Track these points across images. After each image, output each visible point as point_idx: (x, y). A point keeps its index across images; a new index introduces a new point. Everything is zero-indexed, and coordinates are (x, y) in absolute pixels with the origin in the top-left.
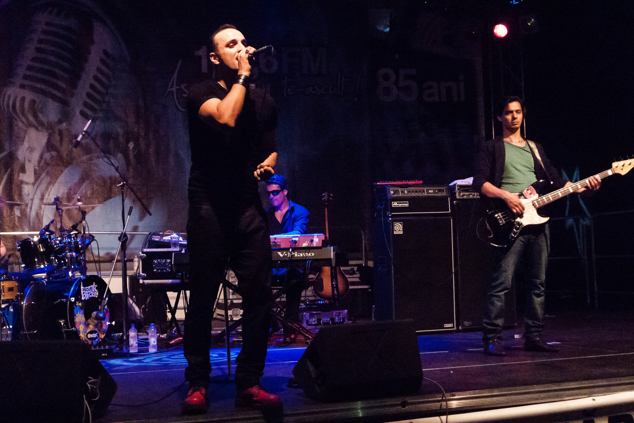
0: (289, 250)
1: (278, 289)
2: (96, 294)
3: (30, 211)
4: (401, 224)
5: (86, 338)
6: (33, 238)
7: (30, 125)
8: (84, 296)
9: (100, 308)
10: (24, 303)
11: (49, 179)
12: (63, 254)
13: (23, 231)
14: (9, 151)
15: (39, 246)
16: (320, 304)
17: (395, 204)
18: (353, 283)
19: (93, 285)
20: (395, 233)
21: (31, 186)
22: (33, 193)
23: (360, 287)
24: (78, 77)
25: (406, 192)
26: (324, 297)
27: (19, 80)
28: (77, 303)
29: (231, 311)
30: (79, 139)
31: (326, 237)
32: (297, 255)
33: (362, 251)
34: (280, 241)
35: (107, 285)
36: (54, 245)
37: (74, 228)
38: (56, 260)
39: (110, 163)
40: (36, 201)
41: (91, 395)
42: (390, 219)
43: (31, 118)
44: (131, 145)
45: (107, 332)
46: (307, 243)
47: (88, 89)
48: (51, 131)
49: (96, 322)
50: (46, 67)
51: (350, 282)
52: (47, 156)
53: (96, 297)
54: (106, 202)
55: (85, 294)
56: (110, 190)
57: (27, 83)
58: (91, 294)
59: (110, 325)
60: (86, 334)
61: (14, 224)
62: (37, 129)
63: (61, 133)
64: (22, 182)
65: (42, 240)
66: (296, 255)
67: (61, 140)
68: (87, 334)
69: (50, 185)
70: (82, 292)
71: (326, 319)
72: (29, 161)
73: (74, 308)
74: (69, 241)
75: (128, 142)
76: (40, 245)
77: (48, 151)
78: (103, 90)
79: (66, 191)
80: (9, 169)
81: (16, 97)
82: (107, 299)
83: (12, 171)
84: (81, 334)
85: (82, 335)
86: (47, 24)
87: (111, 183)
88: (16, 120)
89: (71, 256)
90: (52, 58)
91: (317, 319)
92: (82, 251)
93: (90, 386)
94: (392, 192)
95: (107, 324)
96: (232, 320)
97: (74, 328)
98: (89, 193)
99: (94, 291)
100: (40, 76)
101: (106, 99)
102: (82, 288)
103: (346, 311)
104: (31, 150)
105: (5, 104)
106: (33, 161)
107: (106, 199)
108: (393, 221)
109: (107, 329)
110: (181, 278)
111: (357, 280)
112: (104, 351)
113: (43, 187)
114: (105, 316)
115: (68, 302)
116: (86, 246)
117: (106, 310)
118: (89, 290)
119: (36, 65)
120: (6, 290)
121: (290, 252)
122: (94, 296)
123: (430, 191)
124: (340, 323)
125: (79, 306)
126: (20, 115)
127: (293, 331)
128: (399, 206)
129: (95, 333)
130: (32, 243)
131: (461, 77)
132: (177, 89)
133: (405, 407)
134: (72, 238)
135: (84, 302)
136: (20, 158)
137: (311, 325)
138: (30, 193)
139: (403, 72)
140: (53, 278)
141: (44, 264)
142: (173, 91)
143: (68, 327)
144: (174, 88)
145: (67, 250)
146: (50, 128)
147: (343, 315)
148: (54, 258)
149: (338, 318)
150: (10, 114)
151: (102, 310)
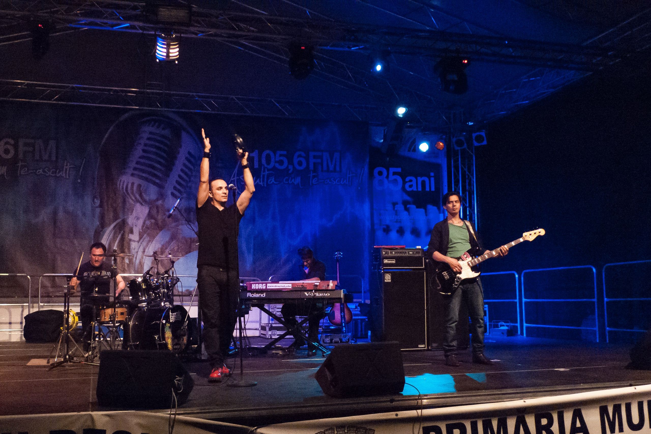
0: (313, 291)
1: (304, 318)
2: (180, 318)
3: (136, 260)
4: (390, 275)
5: (172, 348)
6: (138, 279)
7: (138, 201)
8: (172, 319)
9: (182, 328)
10: (131, 323)
11: (149, 238)
12: (158, 290)
13: (130, 273)
14: (122, 219)
15: (142, 285)
16: (332, 328)
17: (386, 261)
18: (356, 315)
19: (178, 312)
20: (385, 281)
21: (136, 243)
22: (138, 248)
23: (360, 317)
24: (171, 170)
25: (394, 253)
26: (334, 324)
27: (130, 171)
28: (167, 324)
29: (271, 332)
30: (171, 212)
31: (338, 283)
35: (187, 312)
36: (152, 284)
37: (166, 272)
38: (154, 295)
39: (191, 228)
40: (140, 253)
41: (177, 389)
42: (382, 271)
43: (138, 196)
46: (325, 287)
47: (177, 178)
48: (151, 206)
50: (150, 163)
51: (354, 314)
52: (148, 223)
53: (180, 320)
54: (187, 255)
56: (190, 247)
57: (136, 172)
58: (176, 318)
60: (172, 346)
61: (124, 269)
62: (142, 204)
63: (157, 207)
64: (130, 240)
65: (144, 281)
66: (317, 295)
67: (158, 212)
69: (150, 242)
70: (170, 316)
71: (336, 339)
72: (136, 226)
73: (165, 328)
74: (163, 281)
77: (149, 219)
78: (187, 179)
79: (160, 247)
80: (122, 232)
81: (128, 183)
82: (187, 322)
83: (124, 232)
84: (169, 345)
86: (151, 133)
87: (191, 242)
88: (128, 198)
89: (164, 292)
90: (154, 157)
91: (330, 339)
92: (171, 289)
93: (177, 382)
94: (384, 253)
95: (187, 339)
96: (271, 338)
97: (164, 341)
98: (176, 248)
99: (178, 316)
100: (145, 168)
102: (170, 313)
103: (350, 334)
104: (138, 219)
105: (121, 187)
106: (138, 226)
107: (187, 253)
108: (384, 273)
109: (186, 342)
111: (358, 312)
112: (185, 358)
113: (145, 244)
114: (185, 333)
115: (161, 324)
116: (174, 285)
117: (186, 329)
118: (175, 316)
119: (142, 161)
120: (119, 314)
121: (313, 293)
123: (410, 253)
124: (346, 342)
125: (168, 326)
126: (131, 194)
127: (315, 348)
128: (388, 262)
129: (179, 345)
130: (138, 282)
131: (432, 174)
132: (237, 179)
133: (392, 403)
134: (164, 279)
135: (171, 323)
136: (130, 223)
137: (326, 343)
138: (136, 248)
139: (392, 170)
140: (151, 306)
141: (145, 297)
142: (234, 180)
143: (160, 340)
144: (236, 178)
145: (161, 288)
146: (151, 204)
147: (348, 337)
148: (152, 293)
149: (345, 339)
150: (124, 193)
151: (184, 330)
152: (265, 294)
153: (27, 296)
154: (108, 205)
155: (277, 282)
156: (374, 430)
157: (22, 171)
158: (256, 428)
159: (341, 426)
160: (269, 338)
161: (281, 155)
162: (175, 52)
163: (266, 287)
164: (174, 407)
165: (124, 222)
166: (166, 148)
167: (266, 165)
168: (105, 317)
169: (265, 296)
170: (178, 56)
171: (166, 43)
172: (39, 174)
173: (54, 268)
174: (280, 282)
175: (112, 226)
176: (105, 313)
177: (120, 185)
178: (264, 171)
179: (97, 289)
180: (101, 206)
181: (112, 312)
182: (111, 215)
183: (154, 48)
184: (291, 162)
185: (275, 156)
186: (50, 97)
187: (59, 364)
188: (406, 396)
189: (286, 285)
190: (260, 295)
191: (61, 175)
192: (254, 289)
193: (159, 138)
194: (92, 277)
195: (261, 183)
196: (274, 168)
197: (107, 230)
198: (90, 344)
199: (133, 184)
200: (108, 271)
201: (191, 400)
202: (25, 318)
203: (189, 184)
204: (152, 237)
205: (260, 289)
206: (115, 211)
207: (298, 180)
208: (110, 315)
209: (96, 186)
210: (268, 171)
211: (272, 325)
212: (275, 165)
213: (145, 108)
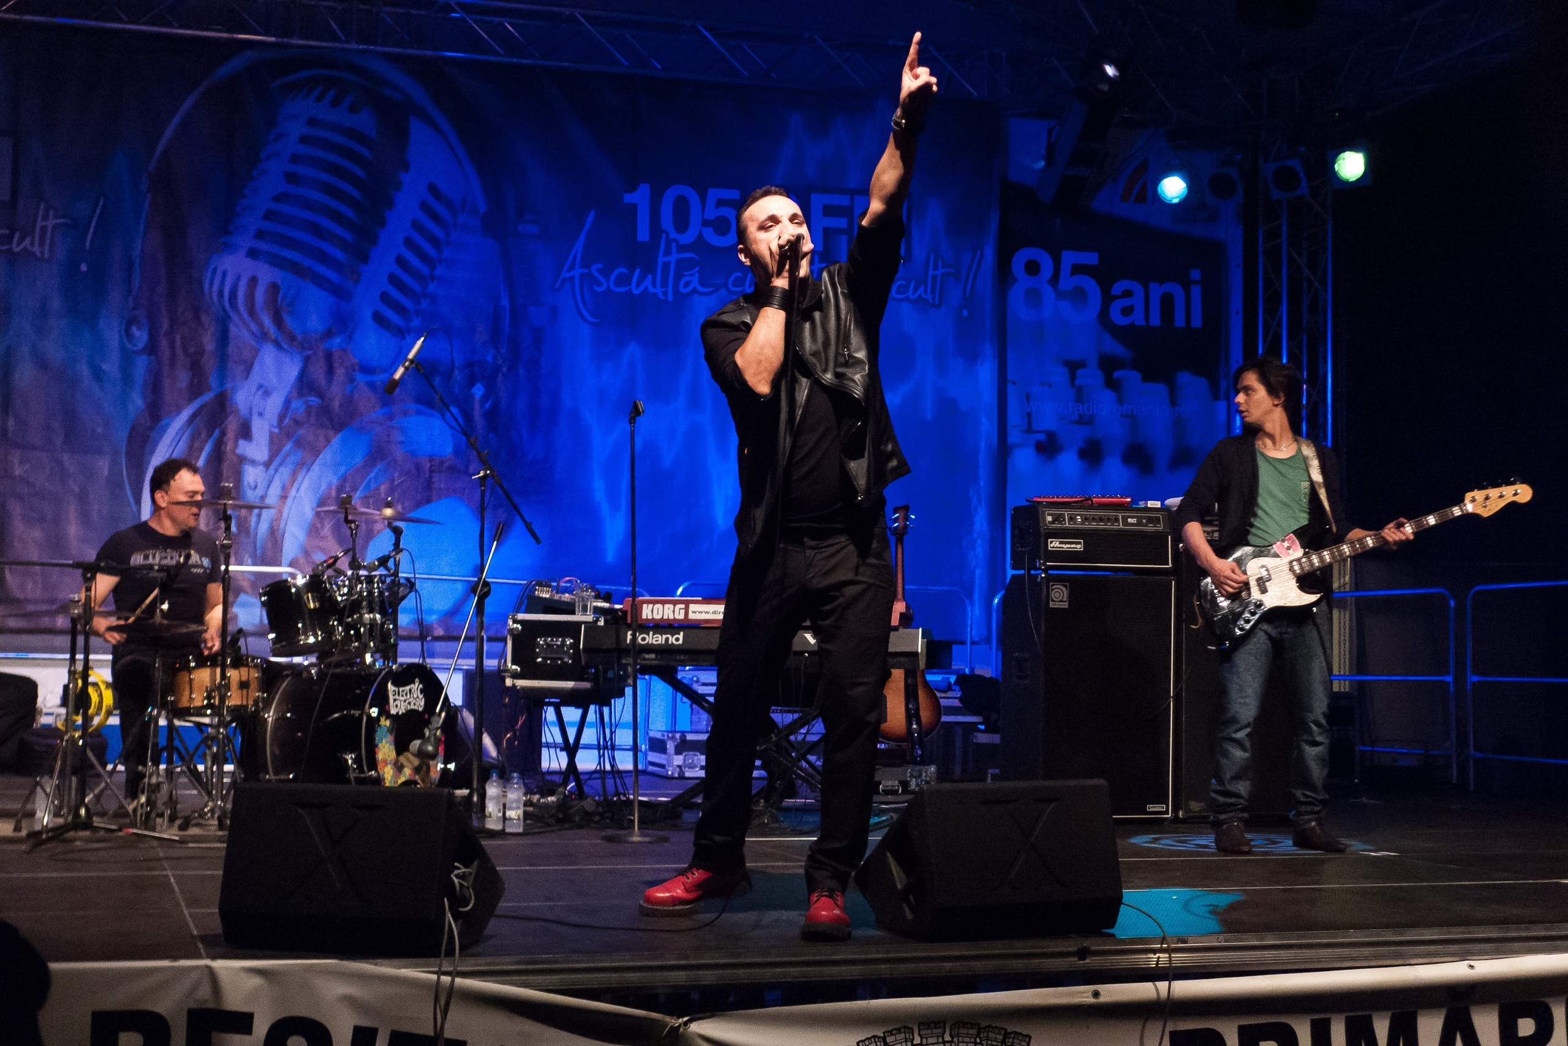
2: (419, 704)
3: (258, 523)
4: (1066, 586)
7: (263, 336)
9: (427, 734)
10: (270, 716)
11: (299, 456)
12: (356, 617)
14: (217, 392)
15: (308, 598)
17: (1054, 544)
18: (951, 711)
19: (414, 682)
20: (1052, 605)
21: (261, 468)
22: (265, 484)
23: (960, 719)
24: (373, 240)
25: (1078, 519)
26: (888, 736)
27: (246, 241)
28: (383, 719)
29: (681, 757)
30: (397, 376)
35: (443, 687)
36: (338, 597)
37: (381, 561)
38: (340, 628)
39: (459, 429)
40: (272, 502)
41: (458, 901)
42: (1043, 576)
43: (268, 322)
44: (478, 391)
47: (391, 266)
48: (309, 353)
49: (418, 761)
50: (305, 214)
51: (944, 707)
52: (297, 405)
53: (421, 709)
55: (398, 702)
56: (429, 485)
57: (263, 246)
58: (409, 703)
59: (445, 771)
62: (279, 347)
63: (329, 357)
64: (242, 459)
65: (315, 584)
67: (330, 371)
69: (300, 470)
70: (391, 697)
71: (890, 783)
72: (260, 414)
73: (376, 731)
74: (369, 588)
75: (471, 382)
76: (310, 595)
77: (301, 395)
78: (424, 270)
79: (335, 482)
80: (217, 432)
81: (238, 278)
82: (443, 714)
83: (223, 434)
86: (312, 122)
87: (431, 471)
88: (236, 325)
89: (372, 621)
90: (316, 195)
92: (391, 612)
93: (459, 883)
94: (1049, 519)
95: (438, 769)
96: (682, 777)
97: (373, 772)
98: (383, 488)
99: (415, 696)
100: (289, 232)
101: (429, 290)
102: (391, 688)
103: (933, 769)
104: (267, 393)
105: (215, 288)
106: (268, 415)
107: (420, 504)
108: (1050, 579)
109: (438, 777)
110: (595, 680)
111: (956, 703)
113: (285, 472)
114: (435, 750)
115: (365, 718)
116: (398, 602)
117: (439, 739)
118: (406, 695)
119: (283, 208)
120: (236, 687)
122: (416, 707)
123: (1130, 520)
124: (922, 791)
125: (386, 726)
126: (245, 316)
128: (1062, 548)
130: (293, 590)
132: (582, 275)
133: (1085, 960)
134: (374, 583)
135: (395, 718)
136: (240, 407)
138: (259, 486)
139: (1069, 258)
140: (328, 666)
141: (316, 636)
142: (572, 278)
143: (361, 771)
144: (578, 272)
145: (362, 609)
146: (307, 346)
147: (926, 776)
148: (336, 623)
149: (916, 781)
150: (224, 310)
151: (432, 739)
152: (681, 636)
154: (172, 346)
156: (1030, 1037)
158: (686, 1019)
159: (932, 1022)
160: (676, 775)
161: (721, 203)
163: (686, 614)
164: (450, 953)
165: (222, 405)
166: (360, 172)
167: (673, 234)
168: (191, 693)
169: (681, 642)
175: (186, 414)
176: (191, 680)
177: (212, 283)
178: (668, 252)
179: (166, 608)
180: (152, 348)
181: (214, 679)
182: (183, 378)
185: (703, 203)
187: (57, 834)
188: (1123, 942)
190: (667, 639)
191: (25, 248)
192: (647, 620)
193: (338, 139)
194: (159, 571)
195: (659, 290)
196: (699, 244)
197: (168, 426)
198: (143, 776)
199: (253, 281)
201: (492, 937)
203: (432, 287)
204: (310, 455)
205: (668, 619)
206: (196, 367)
208: (207, 688)
209: (136, 283)
210: (678, 252)
211: (685, 736)
212: (701, 232)
213: (294, 41)
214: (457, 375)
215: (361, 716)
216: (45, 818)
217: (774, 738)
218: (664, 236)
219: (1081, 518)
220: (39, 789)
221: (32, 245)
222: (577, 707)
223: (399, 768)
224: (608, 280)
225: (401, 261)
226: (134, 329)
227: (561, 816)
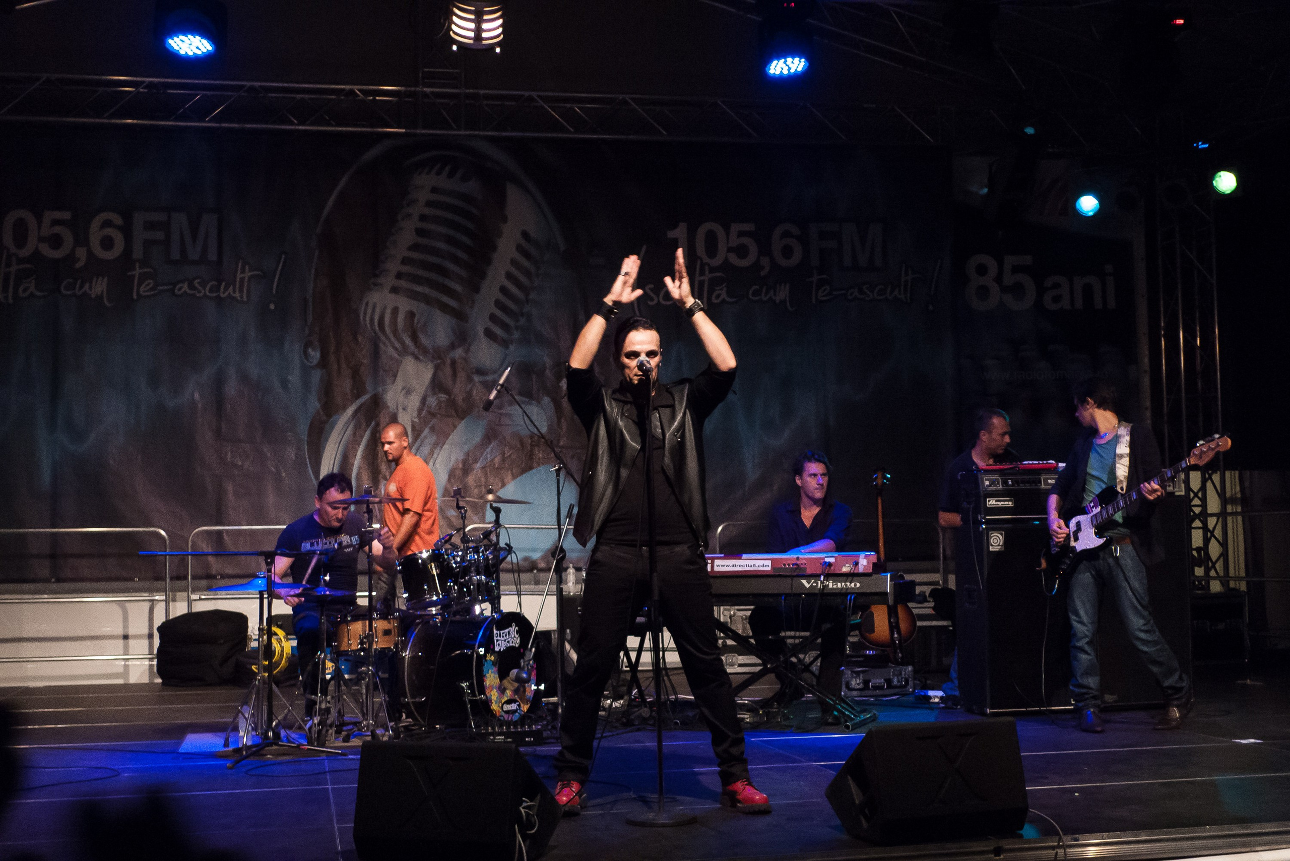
0: (820, 577)
2: (516, 641)
4: (1001, 534)
5: (501, 711)
6: (421, 553)
7: (404, 351)
9: (522, 664)
10: (406, 654)
11: (434, 437)
12: (467, 578)
14: (373, 394)
15: (431, 566)
16: (869, 656)
17: (992, 502)
18: (924, 617)
19: (512, 627)
20: (991, 549)
23: (934, 623)
24: (483, 275)
25: (1010, 482)
26: (876, 644)
27: (389, 281)
28: (488, 656)
30: (492, 397)
31: (879, 558)
32: (833, 585)
33: (939, 559)
34: (805, 562)
35: (533, 628)
36: (453, 564)
38: (456, 587)
39: (539, 434)
41: (526, 826)
42: (984, 527)
43: (408, 341)
45: (532, 700)
46: (850, 566)
47: (497, 294)
48: (439, 361)
49: (516, 685)
50: (432, 259)
51: (917, 615)
53: (517, 646)
54: (524, 475)
55: (500, 642)
56: (531, 456)
57: (403, 284)
58: (508, 642)
59: (538, 691)
60: (500, 705)
62: (417, 358)
63: (453, 364)
65: (436, 556)
66: (831, 586)
67: (454, 374)
68: (503, 705)
69: (435, 448)
70: (495, 638)
71: (877, 681)
72: (404, 409)
73: (483, 665)
74: (476, 557)
75: (559, 379)
76: (433, 564)
77: (434, 393)
78: (521, 296)
79: (461, 457)
80: (373, 423)
81: (385, 308)
82: (533, 650)
83: (377, 425)
84: (493, 705)
85: (495, 707)
86: (434, 190)
87: (532, 446)
88: (384, 344)
89: (479, 581)
90: (441, 245)
91: (864, 680)
92: (494, 571)
93: (526, 813)
94: (987, 483)
95: (532, 689)
97: (482, 696)
98: (497, 461)
99: (513, 636)
100: (421, 272)
101: (525, 310)
102: (495, 632)
103: (910, 668)
104: (408, 392)
105: (368, 319)
106: (409, 410)
107: (524, 471)
108: (988, 530)
109: (532, 696)
111: (930, 611)
112: (530, 734)
113: (426, 449)
114: (529, 675)
115: (475, 655)
116: (499, 561)
117: (532, 667)
118: (506, 636)
119: (416, 255)
120: (380, 633)
121: (821, 581)
122: (514, 645)
123: (1049, 481)
124: (902, 687)
125: (491, 660)
126: (391, 336)
128: (997, 504)
129: (515, 703)
130: (420, 561)
131: (1109, 268)
133: (1000, 856)
134: (479, 553)
135: (498, 654)
136: (389, 404)
137: (854, 690)
139: (1010, 261)
140: (450, 615)
141: (437, 594)
143: (474, 695)
145: (472, 572)
146: (437, 356)
147: (905, 675)
148: (452, 584)
149: (898, 678)
150: (375, 333)
151: (526, 669)
153: (160, 578)
154: (338, 361)
155: (738, 556)
157: (142, 289)
161: (741, 234)
162: (493, 28)
165: (376, 403)
166: (470, 225)
167: (706, 260)
168: (349, 640)
170: (502, 36)
171: (473, 8)
172: (180, 293)
173: (219, 511)
174: (744, 556)
175: (350, 411)
176: (349, 630)
177: (365, 314)
178: (702, 272)
179: (327, 578)
180: (324, 363)
181: (364, 630)
182: (347, 384)
183: (445, 21)
184: (765, 249)
185: (728, 235)
186: (201, 111)
187: (252, 750)
188: (1030, 841)
189: (760, 563)
191: (229, 294)
193: (454, 201)
196: (726, 266)
197: (338, 419)
198: (315, 703)
199: (395, 311)
200: (354, 535)
201: (554, 848)
202: (159, 629)
203: (527, 308)
204: (442, 437)
206: (356, 375)
207: (783, 294)
208: (360, 635)
209: (310, 318)
210: (710, 272)
211: (726, 643)
212: (726, 257)
213: (418, 131)
214: (548, 373)
215: (472, 653)
216: (245, 738)
217: (782, 659)
218: (699, 262)
219: (1012, 482)
220: (240, 714)
221: (234, 291)
222: (636, 635)
223: (502, 690)
224: (658, 296)
225: (503, 290)
226: (310, 350)
227: (624, 720)
